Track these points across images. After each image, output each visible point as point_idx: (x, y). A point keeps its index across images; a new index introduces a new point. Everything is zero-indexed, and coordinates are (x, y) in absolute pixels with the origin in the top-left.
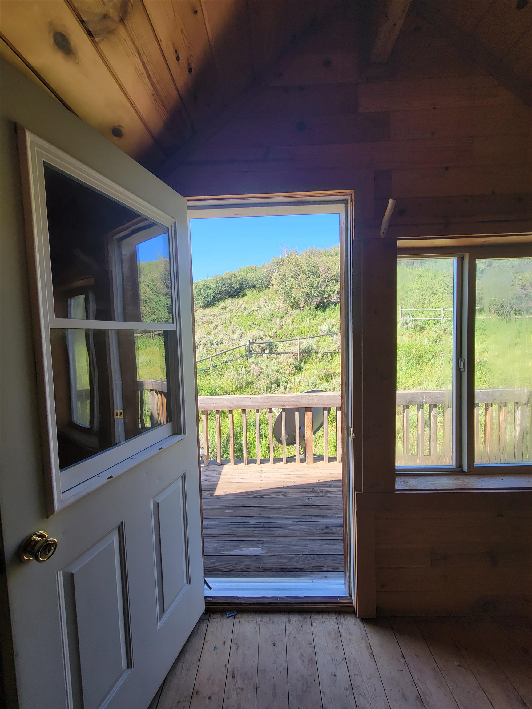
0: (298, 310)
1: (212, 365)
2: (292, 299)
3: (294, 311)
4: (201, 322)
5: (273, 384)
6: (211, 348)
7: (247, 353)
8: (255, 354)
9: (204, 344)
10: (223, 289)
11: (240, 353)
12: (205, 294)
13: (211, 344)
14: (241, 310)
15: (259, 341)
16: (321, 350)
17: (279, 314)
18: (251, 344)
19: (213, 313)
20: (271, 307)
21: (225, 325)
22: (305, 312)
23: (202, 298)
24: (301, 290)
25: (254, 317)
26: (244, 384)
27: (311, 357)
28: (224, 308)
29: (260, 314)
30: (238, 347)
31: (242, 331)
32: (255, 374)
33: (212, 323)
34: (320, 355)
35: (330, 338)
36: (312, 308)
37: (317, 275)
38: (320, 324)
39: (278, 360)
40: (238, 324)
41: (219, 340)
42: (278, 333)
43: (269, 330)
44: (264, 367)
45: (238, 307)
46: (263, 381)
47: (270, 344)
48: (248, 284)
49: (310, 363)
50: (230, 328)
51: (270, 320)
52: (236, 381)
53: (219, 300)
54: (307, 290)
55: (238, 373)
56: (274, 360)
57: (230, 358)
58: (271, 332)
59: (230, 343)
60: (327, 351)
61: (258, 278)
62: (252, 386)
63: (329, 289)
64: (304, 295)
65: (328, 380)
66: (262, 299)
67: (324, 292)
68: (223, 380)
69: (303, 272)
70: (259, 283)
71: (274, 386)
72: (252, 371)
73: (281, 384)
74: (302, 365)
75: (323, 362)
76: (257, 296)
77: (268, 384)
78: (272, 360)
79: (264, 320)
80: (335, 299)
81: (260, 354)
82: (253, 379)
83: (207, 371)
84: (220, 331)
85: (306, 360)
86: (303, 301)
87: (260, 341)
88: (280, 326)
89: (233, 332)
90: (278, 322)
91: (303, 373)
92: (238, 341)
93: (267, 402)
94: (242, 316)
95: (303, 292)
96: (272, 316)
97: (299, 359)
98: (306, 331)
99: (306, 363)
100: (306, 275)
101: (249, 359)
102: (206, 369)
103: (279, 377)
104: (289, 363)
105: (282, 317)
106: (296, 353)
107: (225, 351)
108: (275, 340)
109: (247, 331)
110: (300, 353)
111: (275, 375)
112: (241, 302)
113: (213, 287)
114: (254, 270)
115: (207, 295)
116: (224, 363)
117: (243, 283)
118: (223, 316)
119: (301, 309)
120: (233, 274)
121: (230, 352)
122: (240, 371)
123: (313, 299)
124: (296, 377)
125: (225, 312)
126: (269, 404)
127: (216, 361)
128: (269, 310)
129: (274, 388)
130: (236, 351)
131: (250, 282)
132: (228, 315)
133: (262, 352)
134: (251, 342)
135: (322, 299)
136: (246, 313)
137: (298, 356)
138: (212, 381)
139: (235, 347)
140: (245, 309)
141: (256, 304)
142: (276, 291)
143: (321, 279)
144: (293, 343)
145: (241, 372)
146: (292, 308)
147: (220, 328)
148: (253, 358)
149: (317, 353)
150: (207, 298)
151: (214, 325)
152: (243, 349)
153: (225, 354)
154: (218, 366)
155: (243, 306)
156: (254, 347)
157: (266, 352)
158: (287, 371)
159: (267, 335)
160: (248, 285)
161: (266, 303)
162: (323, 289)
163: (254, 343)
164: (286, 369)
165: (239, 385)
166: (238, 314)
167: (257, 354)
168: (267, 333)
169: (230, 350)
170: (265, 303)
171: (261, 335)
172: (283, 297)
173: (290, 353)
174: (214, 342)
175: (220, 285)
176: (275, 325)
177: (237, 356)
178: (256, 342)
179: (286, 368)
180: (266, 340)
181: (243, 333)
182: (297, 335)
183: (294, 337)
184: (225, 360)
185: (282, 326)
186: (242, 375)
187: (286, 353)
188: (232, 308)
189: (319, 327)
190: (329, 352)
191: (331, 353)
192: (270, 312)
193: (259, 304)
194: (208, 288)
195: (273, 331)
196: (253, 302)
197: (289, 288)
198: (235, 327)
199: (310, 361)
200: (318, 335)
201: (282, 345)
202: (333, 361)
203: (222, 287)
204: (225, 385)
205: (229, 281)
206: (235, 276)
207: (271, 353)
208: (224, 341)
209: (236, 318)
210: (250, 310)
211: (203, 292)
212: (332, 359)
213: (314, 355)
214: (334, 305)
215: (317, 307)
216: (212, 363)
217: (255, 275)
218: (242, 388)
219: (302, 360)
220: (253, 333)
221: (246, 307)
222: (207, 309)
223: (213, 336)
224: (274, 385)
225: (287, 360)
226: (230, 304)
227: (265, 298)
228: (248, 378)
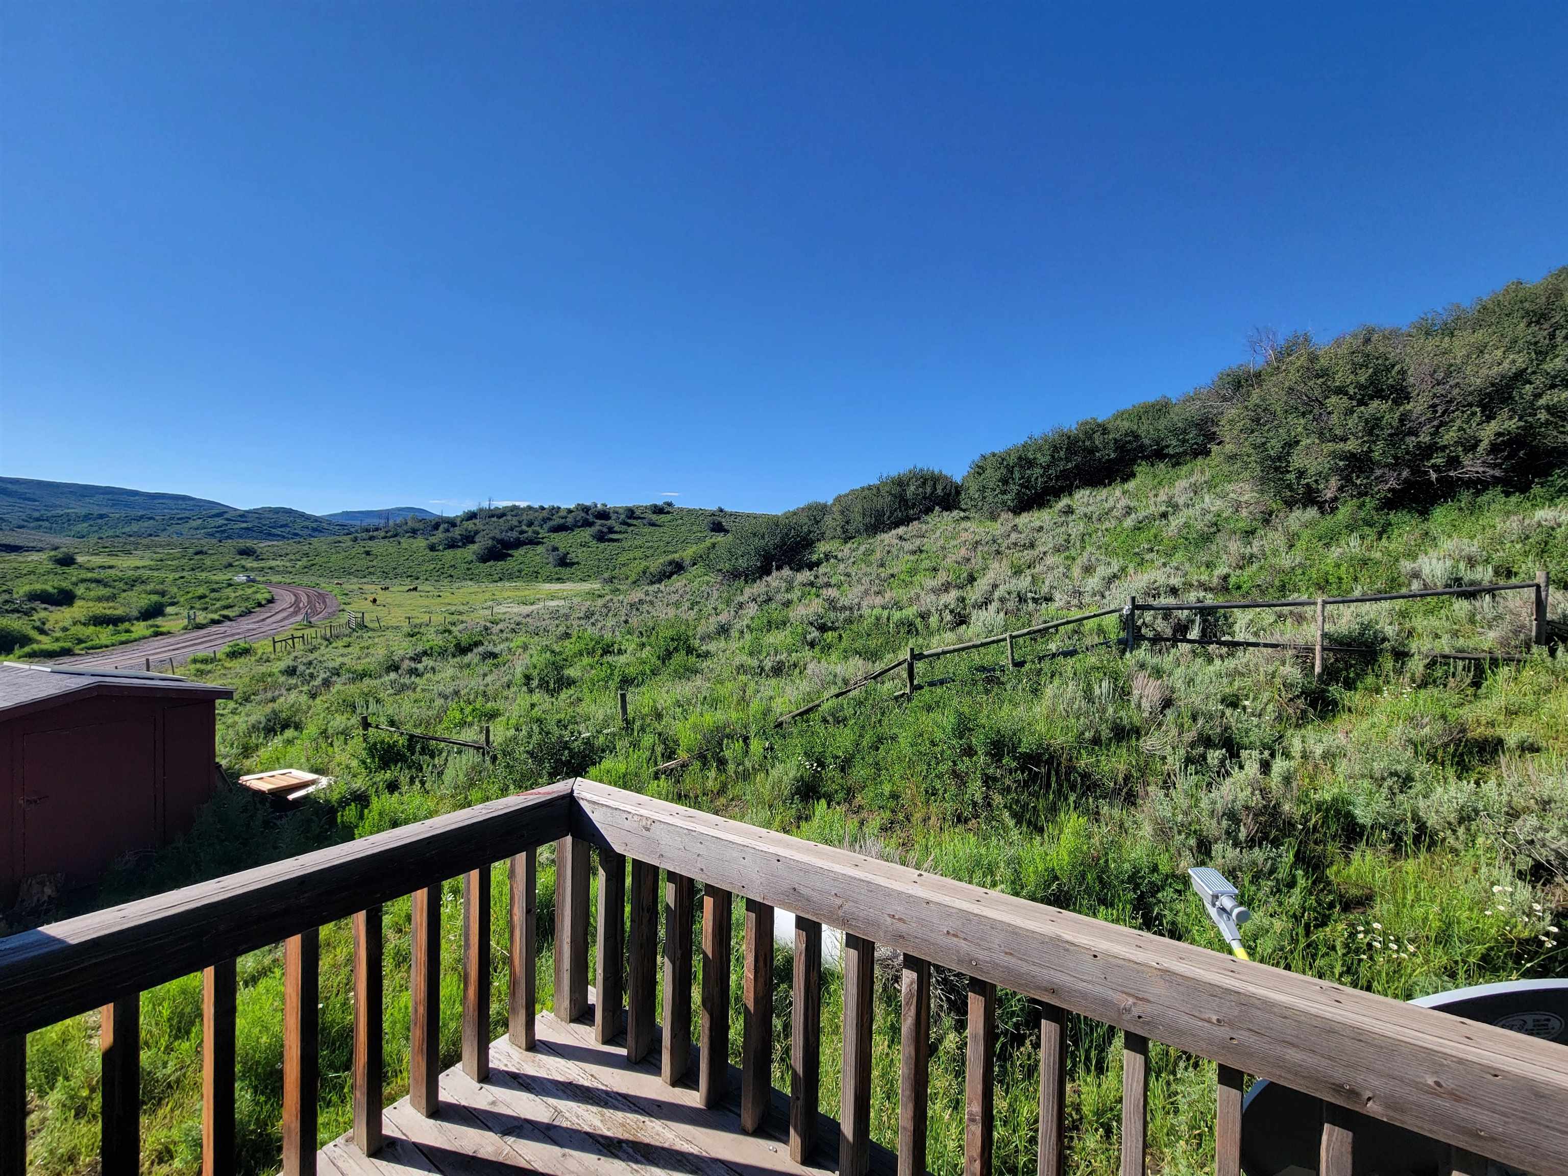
0: (1312, 512)
1: (1013, 659)
2: (1292, 477)
3: (1297, 513)
4: (1005, 545)
5: (1215, 747)
6: (1018, 610)
7: (1122, 635)
8: (1149, 639)
9: (1002, 600)
10: (1070, 465)
11: (1101, 631)
12: (1023, 478)
13: (1020, 600)
14: (1115, 513)
15: (1167, 601)
16: (1422, 646)
17: (1240, 524)
18: (1135, 607)
19: (1037, 524)
20: (1210, 502)
21: (1067, 554)
22: (1340, 517)
23: (1015, 488)
24: (1331, 446)
25: (1153, 531)
26: (1106, 733)
27: (1376, 668)
28: (1069, 511)
29: (1173, 524)
30: (1095, 616)
31: (1115, 568)
32: (1148, 705)
33: (1032, 546)
34: (1416, 665)
35: (1461, 607)
36: (1370, 503)
37: (1401, 394)
38: (1412, 555)
39: (1231, 663)
40: (1103, 550)
41: (1045, 589)
42: (1232, 580)
43: (1203, 569)
44: (1179, 684)
45: (1107, 506)
46: (1174, 732)
47: (1205, 612)
48: (1142, 448)
49: (1366, 689)
50: (1079, 561)
51: (1206, 539)
52: (1078, 719)
53: (1057, 493)
54: (1352, 445)
55: (1088, 696)
56: (1218, 662)
57: (1068, 645)
58: (1211, 575)
59: (1075, 602)
60: (1447, 651)
61: (1174, 431)
62: (1133, 742)
63: (1449, 436)
64: (1341, 463)
65: (1463, 769)
66: (1182, 484)
67: (1429, 450)
68: (1040, 709)
69: (1341, 391)
70: (1174, 443)
71: (1214, 756)
72: (1136, 693)
73: (1244, 754)
74: (1335, 690)
75: (1435, 692)
76: (1168, 476)
77: (1193, 745)
78: (1210, 661)
79: (1186, 539)
80: (1481, 469)
81: (1168, 640)
82: (1137, 721)
83: (998, 673)
84: (1050, 568)
85: (1352, 675)
86: (1334, 482)
87: (1171, 601)
88: (1243, 558)
89: (1088, 570)
90: (1235, 546)
91: (1338, 722)
92: (1098, 598)
93: (1209, 1021)
94: (1119, 529)
95: (1333, 454)
96: (1214, 529)
97: (1318, 670)
98: (1344, 576)
99: (1350, 685)
100: (1351, 398)
101: (1128, 655)
102: (994, 670)
103: (1240, 725)
104: (1278, 681)
105: (1250, 533)
106: (1310, 650)
107: (1055, 622)
108: (1221, 600)
109: (1131, 570)
110: (1324, 649)
111: (1222, 717)
112: (1118, 493)
113: (1043, 460)
114: (1161, 409)
115: (1029, 480)
116: (1047, 659)
117: (1129, 447)
118: (1063, 529)
119: (1327, 507)
120: (1099, 425)
121: (1071, 626)
122: (1096, 687)
123: (1378, 472)
124: (1309, 731)
125: (1070, 519)
126: (1223, 1032)
127: (1026, 649)
128: (1205, 512)
129: (1216, 762)
130: (1090, 624)
131: (1147, 442)
132: (1076, 528)
133: (1174, 634)
134: (1140, 602)
135: (1416, 471)
136: (1129, 522)
137: (1314, 658)
138: (1006, 707)
139: (1087, 614)
140: (1129, 511)
141: (1162, 497)
142: (1232, 458)
143: (1417, 407)
144: (1291, 612)
145: (1097, 692)
146: (1290, 504)
147: (1050, 560)
148: (1142, 653)
149: (1401, 655)
150: (1027, 488)
151: (1036, 553)
152: (1111, 622)
153: (1057, 631)
154: (1028, 666)
155: (1124, 502)
156: (1148, 616)
157: (1188, 637)
158: (1270, 707)
159: (1196, 584)
160: (1142, 452)
161: (1196, 493)
162: (1425, 438)
163: (1149, 608)
164: (1265, 700)
165: (1087, 734)
166: (1107, 525)
167: (1157, 639)
168: (1196, 577)
169: (1068, 622)
170: (1192, 494)
171: (1176, 581)
172: (1258, 472)
173: (1284, 647)
174: (1029, 595)
175: (1062, 454)
176: (1225, 557)
177: (1088, 641)
178: (1155, 603)
179: (1265, 696)
180: (1192, 597)
181: (1115, 576)
182: (1308, 589)
183: (1296, 595)
184: (1053, 647)
185: (1251, 559)
186: (1100, 703)
187: (1266, 645)
188: (1091, 509)
189: (1406, 566)
190: (1460, 655)
191: (1475, 659)
192: (1209, 517)
193: (1171, 498)
194: (1031, 463)
195: (1216, 573)
196: (1153, 492)
197: (1279, 445)
198: (1093, 559)
199: (1370, 680)
200: (1404, 591)
201: (1250, 617)
202: (1483, 690)
203: (1068, 460)
204: (1041, 727)
205: (1088, 443)
206: (1105, 429)
207: (1206, 639)
208: (1057, 596)
209: (1100, 534)
210: (1142, 514)
211: (1017, 475)
212: (1476, 684)
213: (1388, 664)
214: (1472, 491)
215: (1393, 502)
216: (1012, 652)
217: (1162, 424)
218: (1096, 741)
219: (1330, 674)
220: (1146, 577)
221: (1132, 505)
222: (1024, 515)
223: (1030, 578)
224: (1218, 752)
225: (1271, 669)
226: (1085, 500)
227: (1192, 480)
228: (1122, 713)
